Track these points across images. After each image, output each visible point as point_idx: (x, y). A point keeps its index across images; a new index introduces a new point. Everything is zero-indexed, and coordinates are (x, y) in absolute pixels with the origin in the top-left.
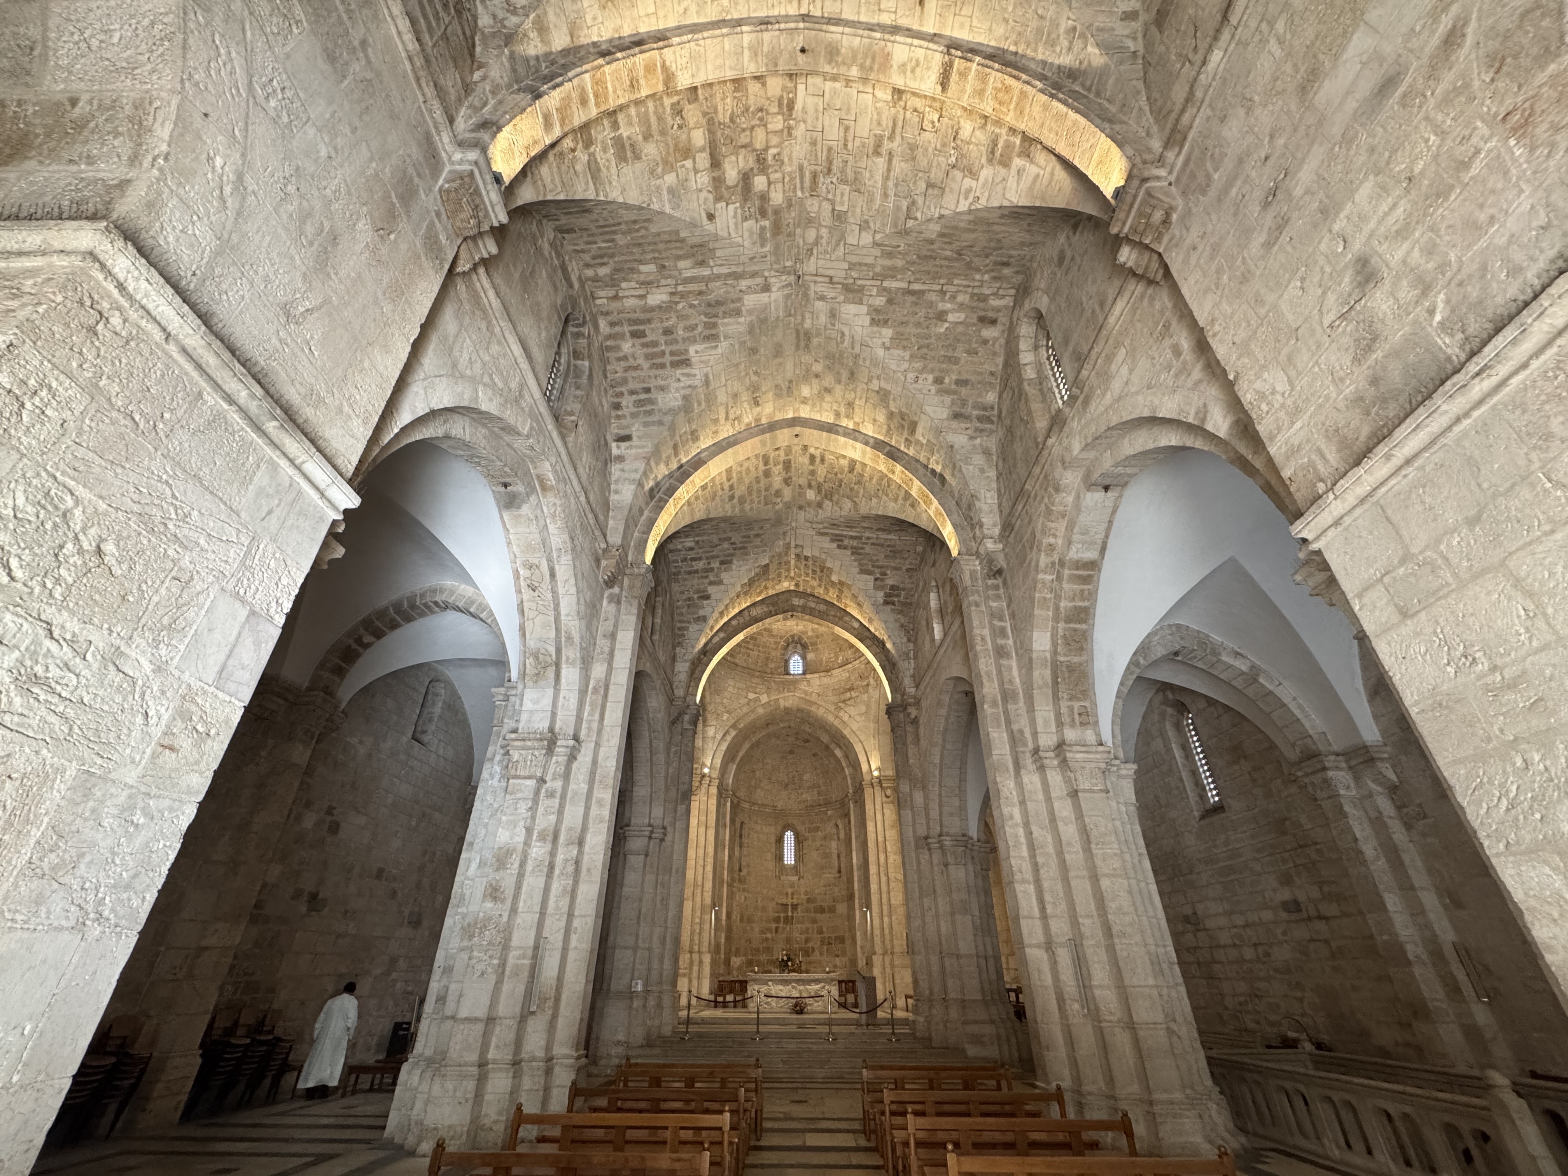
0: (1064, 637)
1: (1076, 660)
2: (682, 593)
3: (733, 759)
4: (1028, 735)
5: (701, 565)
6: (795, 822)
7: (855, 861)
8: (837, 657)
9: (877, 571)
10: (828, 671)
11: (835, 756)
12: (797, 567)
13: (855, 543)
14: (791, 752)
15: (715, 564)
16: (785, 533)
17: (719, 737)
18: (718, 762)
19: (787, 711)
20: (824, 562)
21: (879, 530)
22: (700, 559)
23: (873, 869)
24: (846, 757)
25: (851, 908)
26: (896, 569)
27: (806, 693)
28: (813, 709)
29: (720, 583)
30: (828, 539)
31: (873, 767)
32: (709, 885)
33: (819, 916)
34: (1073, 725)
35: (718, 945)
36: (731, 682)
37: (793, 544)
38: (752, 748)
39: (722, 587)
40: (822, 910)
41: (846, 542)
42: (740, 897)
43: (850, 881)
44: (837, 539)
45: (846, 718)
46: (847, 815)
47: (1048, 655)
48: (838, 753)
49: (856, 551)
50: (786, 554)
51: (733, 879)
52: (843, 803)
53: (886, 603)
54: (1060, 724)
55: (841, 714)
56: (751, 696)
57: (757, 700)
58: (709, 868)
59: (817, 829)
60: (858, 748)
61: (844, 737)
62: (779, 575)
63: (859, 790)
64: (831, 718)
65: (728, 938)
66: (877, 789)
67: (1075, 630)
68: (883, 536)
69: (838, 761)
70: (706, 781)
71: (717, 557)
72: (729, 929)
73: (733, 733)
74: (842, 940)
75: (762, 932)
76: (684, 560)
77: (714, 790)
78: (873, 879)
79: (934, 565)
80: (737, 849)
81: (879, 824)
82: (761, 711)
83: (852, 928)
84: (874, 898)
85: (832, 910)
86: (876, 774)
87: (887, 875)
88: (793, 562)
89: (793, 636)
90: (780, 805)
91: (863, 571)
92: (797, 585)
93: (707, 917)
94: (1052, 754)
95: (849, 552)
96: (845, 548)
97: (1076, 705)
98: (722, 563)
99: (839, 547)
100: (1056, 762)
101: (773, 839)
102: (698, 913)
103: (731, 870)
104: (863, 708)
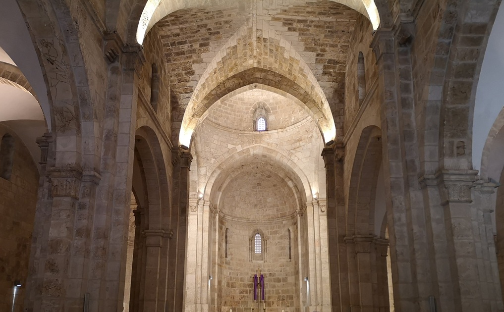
0: (453, 89)
1: (460, 106)
2: (174, 70)
3: (219, 189)
4: (417, 163)
5: (186, 47)
6: (262, 228)
7: (300, 251)
8: (290, 117)
9: (319, 48)
10: (284, 128)
11: (288, 187)
12: (258, 47)
13: (301, 26)
14: (259, 184)
15: (196, 46)
16: (248, 20)
17: (209, 174)
18: (209, 191)
19: (255, 156)
20: (278, 42)
21: (320, 14)
22: (185, 43)
23: (311, 256)
24: (296, 186)
25: (297, 279)
26: (332, 46)
27: (268, 144)
28: (273, 155)
29: (201, 61)
30: (281, 23)
31: (314, 193)
32: (205, 265)
33: (277, 284)
34: (451, 155)
35: (213, 300)
36: (215, 137)
37: (254, 29)
38: (232, 181)
39: (202, 65)
40: (279, 280)
41: (295, 25)
42: (226, 272)
43: (297, 263)
44: (288, 23)
45: (295, 161)
46: (295, 224)
47: (439, 104)
48: (290, 184)
49: (302, 32)
50: (250, 37)
51: (222, 262)
52: (293, 217)
53: (325, 73)
54: (442, 155)
55: (293, 157)
56: (230, 146)
57: (235, 149)
58: (206, 255)
59: (276, 232)
60: (304, 181)
61: (294, 173)
62: (245, 55)
63: (303, 207)
64: (285, 161)
65: (220, 296)
66: (316, 207)
67: (463, 83)
68: (324, 18)
69: (290, 189)
70: (201, 202)
71: (198, 40)
72: (220, 290)
73: (219, 172)
74: (291, 298)
75: (241, 293)
76: (173, 44)
77: (207, 209)
78: (311, 262)
79: (361, 41)
80: (224, 244)
81: (316, 229)
82: (237, 157)
83: (297, 291)
84: (312, 274)
85: (285, 280)
86: (315, 196)
87: (320, 260)
88: (255, 44)
89: (259, 104)
90: (251, 218)
91: (308, 49)
92: (259, 62)
93: (205, 284)
94: (433, 177)
95: (297, 34)
96: (294, 30)
97: (456, 141)
98: (201, 45)
99: (289, 29)
100: (435, 182)
101: (247, 239)
102: (199, 281)
103: (220, 257)
104: (308, 154)
